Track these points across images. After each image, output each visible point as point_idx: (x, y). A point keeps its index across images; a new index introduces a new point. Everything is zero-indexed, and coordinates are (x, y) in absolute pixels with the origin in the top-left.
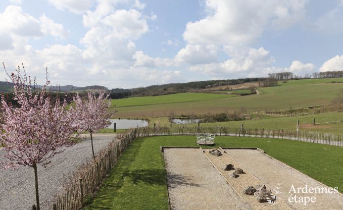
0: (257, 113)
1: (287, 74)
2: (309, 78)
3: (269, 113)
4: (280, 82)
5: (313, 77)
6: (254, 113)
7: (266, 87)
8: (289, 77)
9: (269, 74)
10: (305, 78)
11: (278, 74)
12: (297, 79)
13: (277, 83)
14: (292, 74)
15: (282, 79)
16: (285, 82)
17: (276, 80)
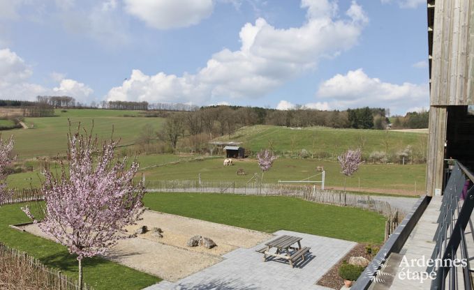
0: (35, 159)
1: (67, 100)
2: (96, 108)
3: (55, 159)
4: (57, 111)
5: (100, 107)
6: (29, 160)
7: (36, 117)
8: (70, 104)
9: (39, 97)
10: (91, 108)
11: (54, 99)
12: (80, 108)
13: (53, 112)
14: (74, 100)
15: (58, 106)
16: (65, 111)
17: (51, 107)
